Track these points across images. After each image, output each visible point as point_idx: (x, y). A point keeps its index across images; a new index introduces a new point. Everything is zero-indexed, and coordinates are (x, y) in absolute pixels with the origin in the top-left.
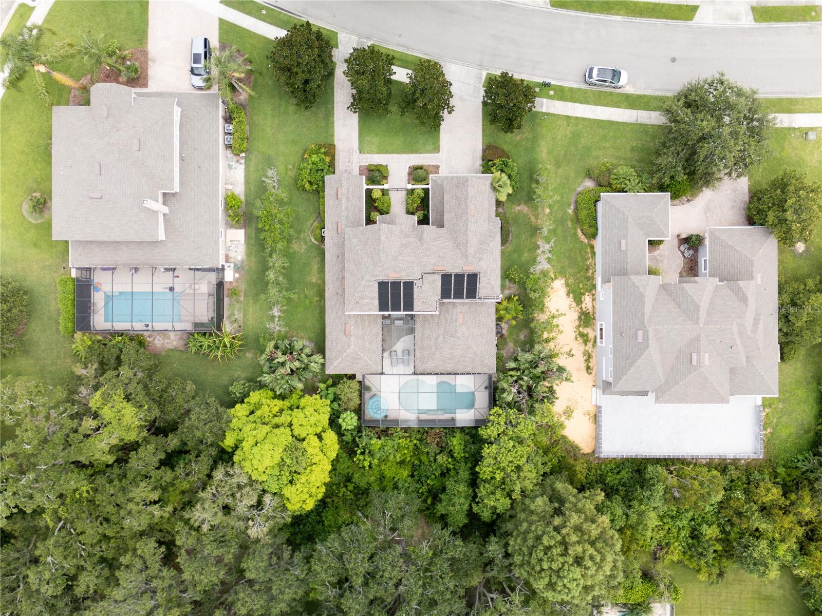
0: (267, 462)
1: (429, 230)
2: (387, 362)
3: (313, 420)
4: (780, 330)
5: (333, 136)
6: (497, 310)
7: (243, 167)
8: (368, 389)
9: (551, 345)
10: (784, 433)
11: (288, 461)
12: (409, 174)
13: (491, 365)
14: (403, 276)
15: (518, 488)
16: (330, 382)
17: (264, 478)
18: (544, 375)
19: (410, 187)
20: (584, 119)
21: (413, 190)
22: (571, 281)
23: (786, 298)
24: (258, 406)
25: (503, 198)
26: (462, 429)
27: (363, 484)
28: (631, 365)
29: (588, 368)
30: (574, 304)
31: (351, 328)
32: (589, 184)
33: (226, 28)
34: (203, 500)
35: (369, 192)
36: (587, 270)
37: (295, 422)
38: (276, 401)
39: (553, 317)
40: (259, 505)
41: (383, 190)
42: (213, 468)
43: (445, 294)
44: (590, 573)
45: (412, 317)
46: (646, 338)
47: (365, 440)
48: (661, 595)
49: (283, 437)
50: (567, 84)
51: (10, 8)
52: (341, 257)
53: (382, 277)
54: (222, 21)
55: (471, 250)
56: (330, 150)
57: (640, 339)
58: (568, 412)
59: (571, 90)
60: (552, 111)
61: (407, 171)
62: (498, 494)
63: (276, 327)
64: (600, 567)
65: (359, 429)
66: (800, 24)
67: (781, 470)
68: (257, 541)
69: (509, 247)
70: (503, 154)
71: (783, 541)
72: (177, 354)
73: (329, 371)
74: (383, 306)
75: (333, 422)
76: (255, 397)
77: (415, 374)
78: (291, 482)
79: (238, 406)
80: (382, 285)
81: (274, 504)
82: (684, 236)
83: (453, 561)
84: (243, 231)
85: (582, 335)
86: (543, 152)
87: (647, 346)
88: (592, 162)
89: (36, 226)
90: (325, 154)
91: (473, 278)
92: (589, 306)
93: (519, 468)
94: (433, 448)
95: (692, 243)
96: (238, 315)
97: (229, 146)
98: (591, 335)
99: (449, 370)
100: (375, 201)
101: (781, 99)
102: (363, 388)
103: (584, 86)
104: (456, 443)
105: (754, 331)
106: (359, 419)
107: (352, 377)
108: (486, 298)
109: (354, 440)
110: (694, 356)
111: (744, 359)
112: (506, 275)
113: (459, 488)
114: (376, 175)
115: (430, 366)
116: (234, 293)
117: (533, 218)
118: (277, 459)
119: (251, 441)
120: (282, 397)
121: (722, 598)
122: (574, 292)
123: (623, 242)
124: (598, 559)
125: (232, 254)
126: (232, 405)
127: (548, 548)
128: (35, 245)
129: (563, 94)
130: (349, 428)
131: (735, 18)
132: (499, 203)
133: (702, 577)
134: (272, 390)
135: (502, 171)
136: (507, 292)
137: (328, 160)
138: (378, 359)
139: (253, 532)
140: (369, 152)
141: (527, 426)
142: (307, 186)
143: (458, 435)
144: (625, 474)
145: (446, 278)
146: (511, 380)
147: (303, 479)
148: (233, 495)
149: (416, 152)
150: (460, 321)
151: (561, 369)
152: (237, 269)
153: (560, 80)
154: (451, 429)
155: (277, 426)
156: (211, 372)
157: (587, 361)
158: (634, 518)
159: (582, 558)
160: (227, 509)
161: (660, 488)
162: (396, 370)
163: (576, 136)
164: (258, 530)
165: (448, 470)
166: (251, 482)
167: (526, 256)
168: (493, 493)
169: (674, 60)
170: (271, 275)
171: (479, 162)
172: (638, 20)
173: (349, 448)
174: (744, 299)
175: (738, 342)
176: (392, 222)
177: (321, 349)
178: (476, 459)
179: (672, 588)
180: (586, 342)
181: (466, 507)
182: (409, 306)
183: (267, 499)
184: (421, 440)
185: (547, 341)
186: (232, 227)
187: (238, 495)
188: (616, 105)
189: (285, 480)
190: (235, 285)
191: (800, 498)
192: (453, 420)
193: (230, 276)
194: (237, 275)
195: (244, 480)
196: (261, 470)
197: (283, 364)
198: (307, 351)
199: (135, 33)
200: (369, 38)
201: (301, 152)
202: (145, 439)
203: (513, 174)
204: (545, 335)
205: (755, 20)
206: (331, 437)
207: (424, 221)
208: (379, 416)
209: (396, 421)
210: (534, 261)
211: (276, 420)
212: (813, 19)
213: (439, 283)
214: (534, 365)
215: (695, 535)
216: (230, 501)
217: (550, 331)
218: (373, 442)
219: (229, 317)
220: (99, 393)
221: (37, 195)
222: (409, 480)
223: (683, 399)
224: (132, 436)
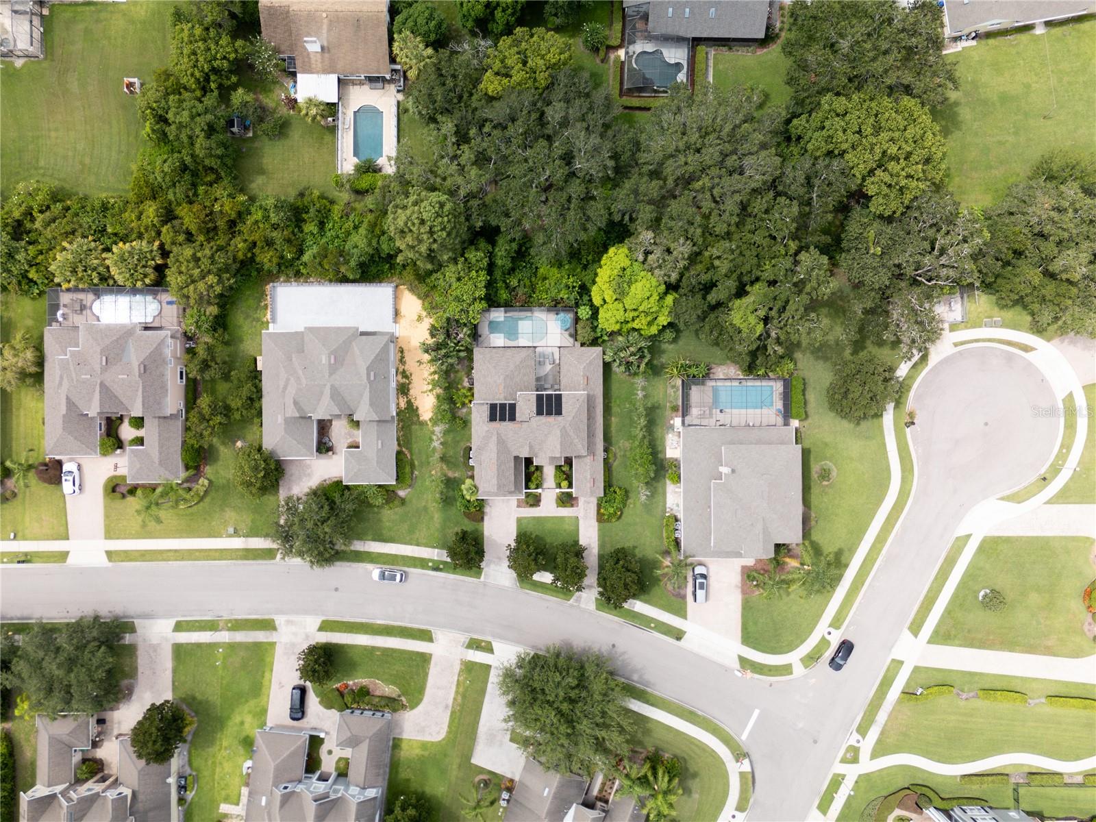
0: (639, 285)
1: (524, 454)
2: (557, 357)
3: (610, 314)
4: (261, 381)
5: (599, 530)
6: (473, 395)
7: (668, 505)
8: (571, 335)
9: (432, 370)
10: (251, 302)
11: (625, 285)
12: (540, 501)
13: (478, 353)
14: (544, 419)
15: (460, 266)
16: (600, 341)
17: (643, 274)
18: (438, 347)
19: (539, 491)
20: (405, 544)
21: (537, 488)
22: (415, 419)
23: (257, 405)
24: (650, 324)
25: (468, 481)
26: (499, 306)
27: (574, 262)
28: (378, 355)
29: (402, 352)
30: (413, 401)
31: (582, 381)
32: (402, 493)
33: (681, 612)
34: (683, 259)
35: (570, 486)
36: (403, 427)
37: (622, 312)
38: (637, 327)
39: (430, 391)
40: (647, 253)
41: (560, 487)
42: (680, 280)
43: (513, 407)
44: (416, 215)
45: (537, 390)
46: (368, 375)
47: (572, 297)
48: (348, 181)
49: (629, 302)
50: (419, 571)
51: (847, 626)
52: (591, 435)
53: (559, 418)
54: (684, 617)
55: (495, 438)
56: (600, 518)
57: (372, 374)
58: (420, 319)
59: (415, 567)
60: (430, 550)
61: (542, 504)
62: (474, 260)
63: (640, 381)
64: (408, 219)
65: (577, 305)
66: (240, 617)
67: (254, 274)
68: (647, 229)
69: (463, 445)
70: (468, 515)
71: (257, 222)
72: (717, 361)
73: (599, 349)
74: (559, 397)
75: (595, 312)
76: (654, 330)
77: (535, 347)
78: (624, 269)
79: (665, 324)
80: (559, 412)
81: (637, 254)
82: (330, 453)
83: (507, 215)
84: (668, 456)
85: (406, 377)
86: (437, 517)
87: (368, 369)
88: (399, 510)
89: (826, 459)
90: (604, 515)
91: (492, 418)
92: (401, 400)
93: (459, 279)
94: (520, 291)
95: (324, 447)
96: (671, 391)
97: (677, 520)
98: (400, 377)
99: (509, 350)
100: (566, 479)
101: (254, 559)
102: (574, 336)
103: (406, 569)
104: (504, 295)
105: (288, 380)
106: (577, 313)
107: (582, 345)
108: (483, 404)
109: (581, 297)
110: (332, 361)
111: (294, 359)
112: (466, 423)
113: (502, 261)
114: (567, 500)
115: (524, 353)
116: (675, 409)
117: (445, 467)
118: (633, 288)
119: (652, 300)
120: (634, 330)
121: (297, 174)
122: (413, 410)
123: (380, 447)
124: (409, 224)
125: (676, 438)
126: (670, 325)
127: (442, 230)
128: (826, 444)
129: (422, 563)
130: (583, 307)
131: (289, 622)
132: (472, 477)
133: (316, 193)
134: (641, 335)
135: (469, 501)
136: (464, 410)
137: (602, 511)
138: (562, 359)
139: (650, 235)
140: (570, 517)
141: (453, 310)
142: (618, 490)
143: (502, 301)
144: (373, 270)
145: (512, 418)
146: (463, 343)
147: (615, 272)
148: (664, 261)
149: (534, 518)
150: (502, 387)
151: (426, 351)
152: (672, 427)
153: (424, 574)
154: (507, 305)
155: (635, 310)
156: (691, 348)
157: (403, 357)
158: (374, 243)
159: (420, 224)
160: (669, 251)
161: (353, 263)
162: (550, 350)
163: (412, 530)
164: (647, 236)
165: (509, 274)
166: (651, 270)
167: (449, 438)
168: (477, 261)
169: (336, 589)
170: (643, 422)
171: (487, 510)
172: (364, 621)
173: (584, 290)
174: (296, 403)
175: (300, 372)
176: (552, 459)
177: (607, 367)
178: (489, 285)
179: (339, 184)
180: (404, 371)
181: (497, 250)
182: (539, 398)
183: (641, 258)
184: (531, 297)
185: (435, 373)
186: (676, 460)
187: (661, 261)
188: (380, 555)
189: (628, 272)
190: (674, 414)
191: (245, 255)
192: (506, 312)
193: (677, 421)
194: (672, 422)
195: (657, 272)
196: (644, 280)
197: (633, 354)
198: (616, 364)
199: (751, 608)
200: (572, 606)
201: (623, 517)
202: (730, 300)
203: (460, 500)
204: (436, 377)
205: (273, 620)
206: (597, 301)
207: (529, 461)
208: (562, 315)
209: (549, 310)
210: (446, 433)
211: (636, 314)
212: (230, 621)
213: (517, 415)
214: (447, 356)
215: (322, 225)
216: (667, 258)
217: (433, 380)
218: (566, 296)
219: (678, 390)
220: (758, 334)
221: (825, 483)
222: (539, 265)
223: (339, 330)
224: (738, 302)
